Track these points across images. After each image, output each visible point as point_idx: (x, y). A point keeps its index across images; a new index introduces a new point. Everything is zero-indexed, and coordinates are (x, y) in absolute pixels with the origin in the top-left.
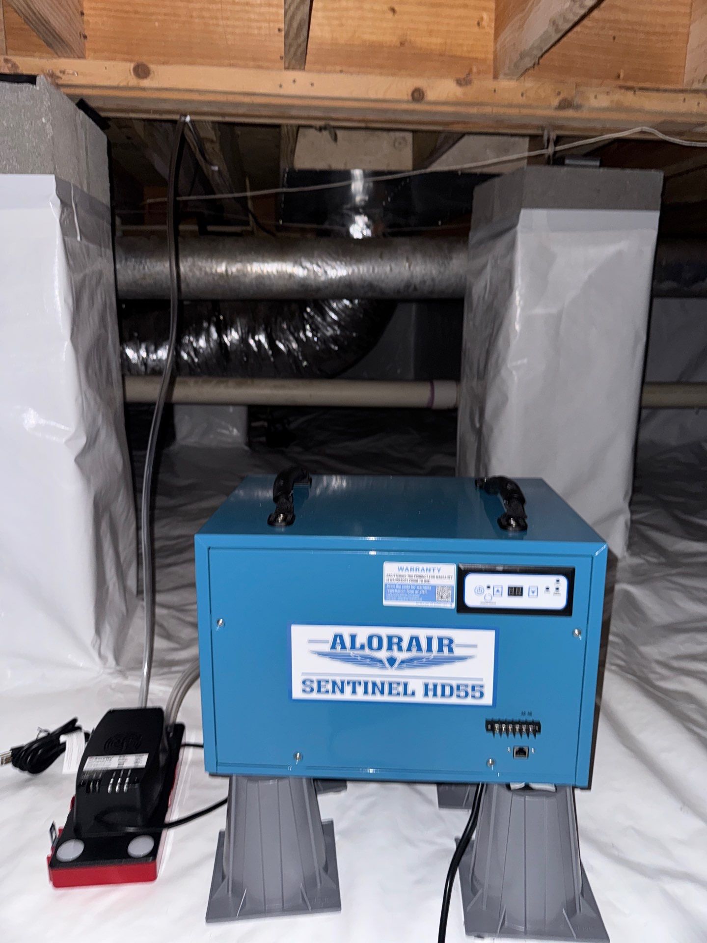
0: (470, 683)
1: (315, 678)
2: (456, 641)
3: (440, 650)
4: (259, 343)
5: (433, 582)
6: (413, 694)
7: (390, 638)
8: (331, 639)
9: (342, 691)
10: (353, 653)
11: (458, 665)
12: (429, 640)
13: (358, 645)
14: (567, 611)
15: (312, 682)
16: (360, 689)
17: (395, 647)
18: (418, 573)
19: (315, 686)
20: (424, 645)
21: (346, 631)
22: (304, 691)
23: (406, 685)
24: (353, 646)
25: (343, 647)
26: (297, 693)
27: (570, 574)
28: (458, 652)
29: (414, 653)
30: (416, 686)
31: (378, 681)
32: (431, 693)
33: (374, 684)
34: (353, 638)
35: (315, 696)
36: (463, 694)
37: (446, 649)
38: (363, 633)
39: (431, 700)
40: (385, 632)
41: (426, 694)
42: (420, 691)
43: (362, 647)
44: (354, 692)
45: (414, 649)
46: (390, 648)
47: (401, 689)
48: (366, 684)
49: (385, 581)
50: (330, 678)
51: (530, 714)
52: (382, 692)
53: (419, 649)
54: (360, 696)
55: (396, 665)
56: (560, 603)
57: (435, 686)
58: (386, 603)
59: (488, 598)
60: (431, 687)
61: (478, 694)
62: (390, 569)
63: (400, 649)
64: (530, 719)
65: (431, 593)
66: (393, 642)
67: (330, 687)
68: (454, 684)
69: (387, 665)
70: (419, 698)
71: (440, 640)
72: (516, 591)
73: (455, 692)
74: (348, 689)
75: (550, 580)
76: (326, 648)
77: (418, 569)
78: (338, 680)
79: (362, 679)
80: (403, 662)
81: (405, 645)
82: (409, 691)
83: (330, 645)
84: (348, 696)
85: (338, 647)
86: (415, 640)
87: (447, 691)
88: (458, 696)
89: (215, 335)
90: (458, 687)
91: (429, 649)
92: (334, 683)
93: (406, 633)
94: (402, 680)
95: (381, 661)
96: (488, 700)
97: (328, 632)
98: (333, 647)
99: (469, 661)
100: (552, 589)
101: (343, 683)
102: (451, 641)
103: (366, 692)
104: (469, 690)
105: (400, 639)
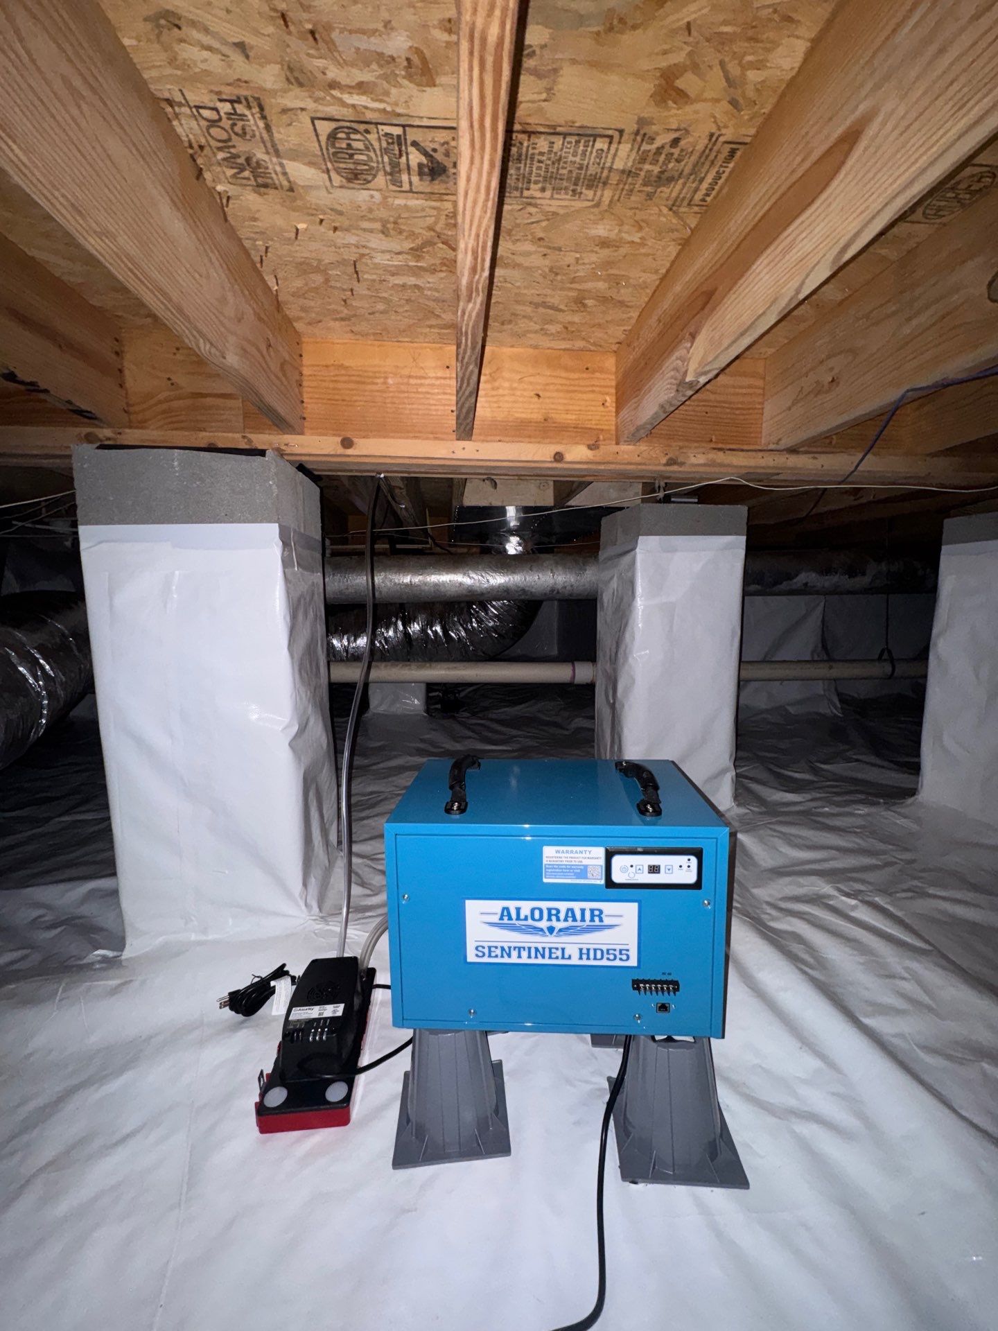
0: (618, 947)
1: (486, 944)
2: (605, 912)
3: (592, 920)
4: (435, 633)
5: (585, 862)
6: (570, 958)
7: (549, 910)
8: (499, 912)
9: (509, 955)
10: (518, 923)
11: (607, 932)
12: (583, 911)
13: (522, 917)
14: (697, 885)
15: (483, 947)
16: (524, 954)
17: (554, 918)
18: (572, 855)
19: (486, 951)
20: (578, 916)
21: (512, 905)
22: (477, 955)
23: (563, 950)
24: (518, 918)
25: (510, 918)
26: (471, 957)
27: (698, 854)
28: (607, 921)
29: (570, 923)
30: (572, 951)
31: (540, 946)
32: (585, 957)
33: (537, 949)
34: (518, 910)
35: (486, 960)
36: (612, 957)
37: (597, 919)
38: (526, 907)
39: (585, 962)
40: (545, 905)
41: (581, 958)
42: (576, 955)
43: (526, 918)
44: (519, 956)
45: (570, 919)
46: (549, 919)
47: (559, 953)
48: (530, 948)
49: (545, 862)
50: (499, 945)
51: (670, 974)
52: (543, 956)
53: (575, 920)
54: (525, 960)
55: (555, 933)
56: (691, 878)
57: (588, 950)
58: (545, 880)
59: (632, 875)
60: (585, 951)
61: (624, 957)
62: (549, 852)
63: (558, 919)
64: (670, 978)
65: (583, 871)
66: (553, 914)
67: (498, 952)
68: (604, 948)
69: (548, 933)
70: (575, 961)
71: (592, 911)
72: (654, 869)
73: (606, 956)
74: (514, 954)
75: (683, 859)
76: (496, 919)
77: (572, 852)
78: (506, 946)
79: (526, 945)
80: (560, 930)
81: (562, 916)
82: (566, 956)
83: (499, 916)
84: (514, 959)
85: (506, 918)
86: (572, 910)
87: (599, 955)
88: (608, 959)
89: (401, 628)
90: (608, 950)
91: (583, 919)
92: (503, 949)
93: (563, 906)
94: (560, 946)
95: (542, 930)
96: (633, 962)
97: (496, 906)
98: (501, 919)
99: (617, 928)
100: (685, 867)
101: (510, 948)
102: (601, 912)
103: (529, 957)
104: (617, 953)
105: (558, 911)
